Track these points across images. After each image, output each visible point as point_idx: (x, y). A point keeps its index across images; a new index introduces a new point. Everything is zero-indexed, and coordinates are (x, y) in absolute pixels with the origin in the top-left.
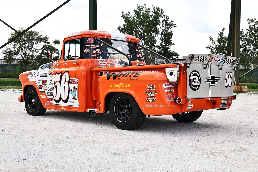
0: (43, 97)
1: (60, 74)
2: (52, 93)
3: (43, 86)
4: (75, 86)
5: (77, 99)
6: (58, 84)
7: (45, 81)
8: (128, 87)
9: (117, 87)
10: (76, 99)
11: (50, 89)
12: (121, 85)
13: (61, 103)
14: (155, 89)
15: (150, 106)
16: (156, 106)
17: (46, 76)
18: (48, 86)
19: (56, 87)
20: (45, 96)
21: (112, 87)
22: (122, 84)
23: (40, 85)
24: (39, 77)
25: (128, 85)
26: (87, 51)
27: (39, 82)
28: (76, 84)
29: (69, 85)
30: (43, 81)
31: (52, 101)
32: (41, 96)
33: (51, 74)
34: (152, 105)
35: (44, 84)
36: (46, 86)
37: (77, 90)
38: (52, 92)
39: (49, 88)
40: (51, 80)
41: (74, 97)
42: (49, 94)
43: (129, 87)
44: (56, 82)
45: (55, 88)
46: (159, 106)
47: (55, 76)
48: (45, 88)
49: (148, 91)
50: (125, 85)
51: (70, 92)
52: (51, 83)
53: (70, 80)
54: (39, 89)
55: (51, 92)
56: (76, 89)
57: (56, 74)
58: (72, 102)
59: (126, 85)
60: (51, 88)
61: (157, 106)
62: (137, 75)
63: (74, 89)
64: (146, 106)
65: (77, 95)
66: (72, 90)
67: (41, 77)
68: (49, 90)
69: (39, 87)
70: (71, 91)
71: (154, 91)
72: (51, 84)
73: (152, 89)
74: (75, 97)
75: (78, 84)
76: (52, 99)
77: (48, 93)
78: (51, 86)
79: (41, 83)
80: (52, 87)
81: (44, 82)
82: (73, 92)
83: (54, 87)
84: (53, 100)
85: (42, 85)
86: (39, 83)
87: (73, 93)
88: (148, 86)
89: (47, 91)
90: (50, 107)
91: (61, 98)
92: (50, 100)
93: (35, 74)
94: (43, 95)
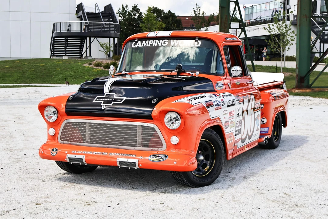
0: (230, 141)
1: (248, 99)
2: (241, 130)
3: (230, 121)
6: (245, 114)
7: (232, 113)
10: (259, 129)
11: (239, 124)
18: (236, 119)
20: (232, 138)
23: (226, 122)
24: (225, 108)
27: (225, 116)
29: (255, 112)
30: (230, 114)
33: (238, 100)
36: (233, 120)
40: (239, 110)
45: (243, 121)
47: (243, 103)
48: (232, 125)
51: (255, 121)
52: (239, 114)
53: (255, 105)
54: (225, 128)
55: (239, 129)
58: (255, 135)
60: (239, 122)
63: (258, 116)
66: (257, 119)
68: (237, 126)
69: (225, 126)
72: (239, 116)
74: (258, 127)
75: (260, 110)
78: (239, 119)
79: (227, 117)
81: (231, 115)
84: (240, 140)
86: (224, 118)
87: (258, 122)
89: (234, 130)
90: (233, 155)
91: (248, 134)
92: (236, 143)
93: (218, 102)
94: (230, 137)
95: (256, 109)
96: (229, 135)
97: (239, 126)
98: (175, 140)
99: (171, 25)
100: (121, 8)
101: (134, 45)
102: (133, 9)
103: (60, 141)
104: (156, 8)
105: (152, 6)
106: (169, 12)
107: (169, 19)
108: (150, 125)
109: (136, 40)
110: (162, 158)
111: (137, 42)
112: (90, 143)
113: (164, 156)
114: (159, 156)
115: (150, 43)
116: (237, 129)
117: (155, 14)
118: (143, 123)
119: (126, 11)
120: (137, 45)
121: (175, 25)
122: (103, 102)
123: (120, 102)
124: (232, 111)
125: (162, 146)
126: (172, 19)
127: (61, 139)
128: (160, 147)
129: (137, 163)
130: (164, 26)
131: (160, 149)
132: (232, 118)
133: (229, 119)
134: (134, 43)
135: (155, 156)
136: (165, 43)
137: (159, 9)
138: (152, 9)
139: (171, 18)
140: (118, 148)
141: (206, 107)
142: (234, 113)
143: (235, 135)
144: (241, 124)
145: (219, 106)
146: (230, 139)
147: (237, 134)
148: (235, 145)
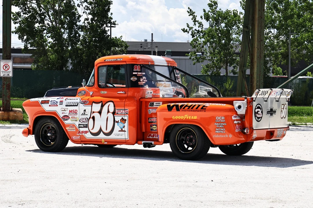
0: (71, 130)
1: (100, 104)
3: (70, 116)
4: (123, 117)
5: (127, 131)
6: (97, 115)
7: (74, 112)
8: (194, 119)
9: (182, 118)
10: (125, 131)
12: (186, 117)
13: (102, 136)
14: (224, 121)
15: (219, 136)
16: (225, 136)
17: (77, 106)
18: (79, 116)
19: (93, 118)
20: (74, 128)
21: (174, 118)
22: (188, 116)
23: (64, 116)
24: (63, 106)
25: (195, 117)
26: (134, 80)
27: (64, 112)
28: (125, 115)
29: (115, 116)
31: (86, 135)
32: (67, 128)
33: (84, 103)
34: (221, 135)
35: (72, 114)
36: (75, 116)
37: (126, 122)
38: (87, 123)
39: (82, 119)
40: (85, 111)
42: (82, 126)
43: (196, 119)
44: (93, 112)
46: (228, 136)
47: (92, 106)
48: (74, 119)
49: (217, 123)
50: (191, 117)
51: (116, 124)
52: (85, 113)
53: (116, 111)
54: (64, 120)
55: (85, 124)
56: (126, 120)
58: (118, 135)
59: (193, 117)
61: (227, 136)
62: (204, 108)
63: (123, 120)
64: (215, 137)
65: (126, 127)
66: (119, 121)
68: (81, 121)
69: (64, 118)
70: (118, 122)
71: (223, 123)
72: (84, 115)
73: (221, 121)
74: (123, 129)
75: (128, 116)
76: (86, 132)
78: (84, 117)
79: (67, 113)
80: (87, 118)
81: (73, 112)
83: (90, 118)
84: (88, 132)
85: (68, 116)
87: (121, 125)
88: (217, 118)
89: (77, 123)
90: (82, 142)
91: (101, 130)
92: (82, 133)
93: (55, 102)
94: (71, 127)
95: (118, 113)
96: (69, 125)
116: (80, 123)
133: (69, 115)
141: (40, 103)
142: (76, 111)
143: (79, 127)
144: (87, 120)
145: (55, 104)
146: (71, 128)
147: (82, 127)
148: (80, 134)
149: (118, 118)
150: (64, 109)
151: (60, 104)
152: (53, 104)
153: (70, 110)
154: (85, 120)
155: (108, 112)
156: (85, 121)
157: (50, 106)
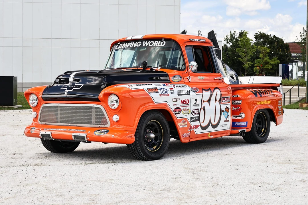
2: (199, 118)
3: (182, 108)
4: (227, 105)
6: (206, 104)
8: (269, 103)
9: (262, 104)
10: (228, 121)
11: (196, 112)
12: (265, 102)
17: (189, 94)
18: (191, 107)
19: (204, 109)
20: (186, 123)
21: (259, 104)
23: (176, 108)
25: (269, 101)
27: (175, 103)
28: (228, 103)
29: (221, 104)
30: (182, 102)
32: (179, 124)
33: (195, 91)
35: (184, 106)
36: (187, 108)
38: (198, 116)
39: (194, 111)
40: (196, 100)
41: (226, 119)
42: (194, 119)
44: (204, 101)
45: (202, 111)
47: (203, 94)
48: (186, 112)
51: (222, 113)
52: (196, 103)
53: (222, 98)
54: (176, 114)
55: (197, 117)
57: (204, 91)
58: (223, 126)
60: (196, 110)
66: (225, 111)
67: (178, 95)
68: (193, 114)
69: (176, 112)
70: (223, 111)
72: (196, 105)
75: (230, 103)
76: (197, 127)
77: (192, 118)
78: (196, 108)
79: (179, 104)
80: (199, 109)
81: (185, 103)
82: (225, 113)
83: (201, 109)
84: (199, 127)
85: (180, 108)
86: (174, 105)
89: (189, 117)
90: (189, 139)
91: (210, 122)
92: (193, 129)
93: (166, 90)
94: (183, 122)
95: (223, 102)
96: (180, 120)
97: (196, 114)
98: (116, 118)
99: (276, 50)
100: (229, 34)
101: (117, 47)
102: (239, 35)
103: (40, 122)
104: (263, 33)
105: (259, 32)
106: (274, 36)
107: (274, 44)
108: (98, 106)
109: (119, 43)
110: (104, 132)
111: (119, 45)
112: (61, 123)
113: (106, 131)
114: (103, 131)
115: (128, 45)
116: (192, 116)
117: (262, 40)
118: (94, 105)
119: (234, 38)
120: (119, 47)
121: (280, 50)
122: (67, 89)
123: (79, 88)
124: (186, 100)
125: (107, 123)
126: (278, 44)
127: (40, 121)
128: (105, 124)
129: (85, 136)
130: (269, 51)
131: (106, 126)
132: (185, 106)
133: (181, 106)
134: (117, 45)
135: (99, 131)
136: (139, 44)
137: (266, 34)
138: (259, 35)
139: (276, 43)
140: (77, 126)
141: (148, 93)
142: (188, 101)
143: (191, 121)
144: (198, 112)
145: (166, 93)
146: (183, 124)
147: (193, 121)
148: (191, 130)
149: (223, 108)
150: (175, 100)
151: (172, 93)
152: (163, 92)
153: (182, 101)
154: (197, 111)
155: (216, 100)
156: (196, 113)
157: (160, 95)
